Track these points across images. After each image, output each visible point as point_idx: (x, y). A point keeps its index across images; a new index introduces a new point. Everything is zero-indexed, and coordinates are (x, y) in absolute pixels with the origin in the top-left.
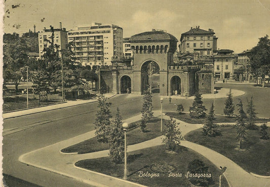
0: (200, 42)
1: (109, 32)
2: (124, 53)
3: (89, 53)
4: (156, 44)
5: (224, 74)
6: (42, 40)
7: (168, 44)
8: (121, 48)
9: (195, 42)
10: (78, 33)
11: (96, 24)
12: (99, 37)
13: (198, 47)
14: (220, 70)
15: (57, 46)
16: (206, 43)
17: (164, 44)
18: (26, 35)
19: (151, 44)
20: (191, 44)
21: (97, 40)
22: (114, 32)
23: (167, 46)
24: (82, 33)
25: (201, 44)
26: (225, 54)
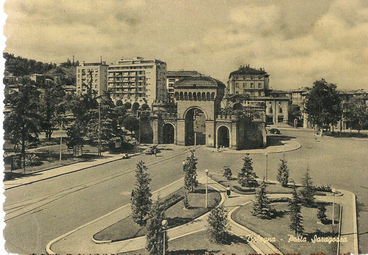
0: (250, 82)
1: (151, 67)
2: (168, 88)
3: (130, 89)
4: (201, 91)
5: (277, 118)
6: (81, 74)
7: (215, 91)
8: (165, 85)
9: (244, 82)
10: (118, 68)
11: (138, 58)
12: (141, 72)
13: (248, 87)
14: (274, 114)
15: (95, 93)
16: (256, 84)
17: (211, 91)
18: (64, 65)
19: (197, 91)
20: (241, 83)
21: (139, 75)
22: (158, 67)
23: (213, 93)
24: (123, 68)
25: (252, 84)
26: (278, 96)
